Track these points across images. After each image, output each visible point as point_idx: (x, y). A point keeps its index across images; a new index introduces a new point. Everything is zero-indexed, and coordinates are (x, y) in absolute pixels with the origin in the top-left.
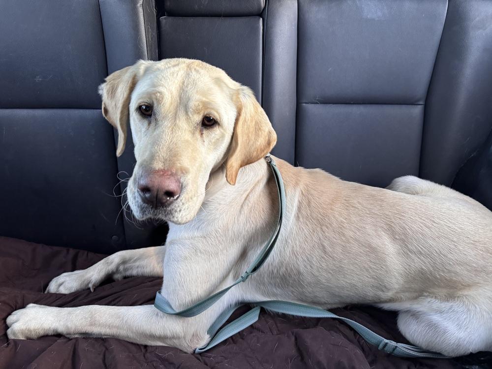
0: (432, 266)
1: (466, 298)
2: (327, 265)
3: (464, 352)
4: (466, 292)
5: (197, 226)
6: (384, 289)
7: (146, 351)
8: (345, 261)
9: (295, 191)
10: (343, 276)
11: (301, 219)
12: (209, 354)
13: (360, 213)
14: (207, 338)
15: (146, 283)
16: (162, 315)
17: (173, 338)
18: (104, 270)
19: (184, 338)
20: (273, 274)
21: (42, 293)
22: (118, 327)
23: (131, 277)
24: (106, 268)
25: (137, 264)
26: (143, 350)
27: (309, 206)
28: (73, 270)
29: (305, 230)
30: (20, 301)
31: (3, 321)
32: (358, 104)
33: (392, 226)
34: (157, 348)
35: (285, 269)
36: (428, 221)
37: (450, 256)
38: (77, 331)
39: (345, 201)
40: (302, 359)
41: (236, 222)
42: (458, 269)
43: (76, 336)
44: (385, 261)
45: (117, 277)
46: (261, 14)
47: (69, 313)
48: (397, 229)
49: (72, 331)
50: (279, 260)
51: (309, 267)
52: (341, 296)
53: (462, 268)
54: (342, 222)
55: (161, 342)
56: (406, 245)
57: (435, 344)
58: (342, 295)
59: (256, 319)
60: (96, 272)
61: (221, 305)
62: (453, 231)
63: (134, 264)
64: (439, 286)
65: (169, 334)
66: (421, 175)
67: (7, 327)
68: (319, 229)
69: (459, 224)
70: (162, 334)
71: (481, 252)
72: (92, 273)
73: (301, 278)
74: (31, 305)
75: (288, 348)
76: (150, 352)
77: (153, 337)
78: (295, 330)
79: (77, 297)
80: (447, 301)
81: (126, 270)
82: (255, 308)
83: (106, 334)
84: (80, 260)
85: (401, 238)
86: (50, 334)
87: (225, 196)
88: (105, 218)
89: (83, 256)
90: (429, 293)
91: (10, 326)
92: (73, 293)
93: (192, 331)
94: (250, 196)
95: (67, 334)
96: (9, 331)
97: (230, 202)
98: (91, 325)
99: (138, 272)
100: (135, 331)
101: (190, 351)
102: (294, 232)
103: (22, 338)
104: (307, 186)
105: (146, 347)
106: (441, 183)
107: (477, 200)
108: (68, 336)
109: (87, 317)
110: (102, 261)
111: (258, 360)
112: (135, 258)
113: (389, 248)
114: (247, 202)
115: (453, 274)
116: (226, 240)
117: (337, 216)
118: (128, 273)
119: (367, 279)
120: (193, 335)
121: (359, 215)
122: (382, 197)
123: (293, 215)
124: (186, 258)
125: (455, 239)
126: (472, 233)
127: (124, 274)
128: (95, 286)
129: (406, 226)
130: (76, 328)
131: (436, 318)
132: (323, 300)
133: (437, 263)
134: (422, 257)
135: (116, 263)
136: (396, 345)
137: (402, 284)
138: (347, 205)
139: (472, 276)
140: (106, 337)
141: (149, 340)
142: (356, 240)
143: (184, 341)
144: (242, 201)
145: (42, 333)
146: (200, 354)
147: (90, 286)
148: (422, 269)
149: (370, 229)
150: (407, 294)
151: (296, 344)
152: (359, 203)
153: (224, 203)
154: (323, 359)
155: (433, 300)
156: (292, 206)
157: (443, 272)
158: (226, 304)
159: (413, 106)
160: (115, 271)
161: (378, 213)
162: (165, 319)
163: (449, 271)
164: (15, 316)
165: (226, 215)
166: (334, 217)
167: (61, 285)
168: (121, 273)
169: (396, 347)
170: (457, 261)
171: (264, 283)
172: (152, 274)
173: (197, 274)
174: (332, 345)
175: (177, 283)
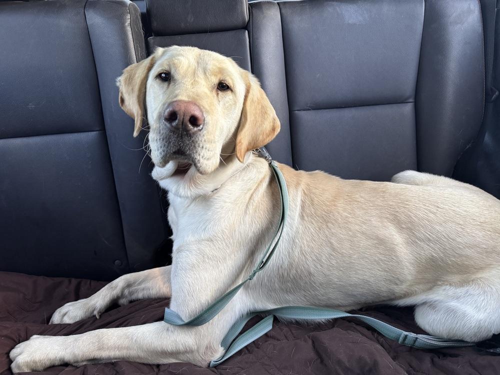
0: (442, 252)
1: (481, 281)
2: (337, 263)
3: (487, 334)
4: (479, 275)
5: (203, 227)
6: (397, 282)
7: (159, 370)
8: (355, 257)
9: (297, 191)
10: (354, 272)
11: (306, 218)
12: (224, 367)
13: (364, 206)
14: (221, 351)
15: (153, 304)
16: (173, 329)
17: (186, 352)
18: (109, 295)
19: (198, 351)
20: (284, 277)
21: (46, 325)
22: (128, 348)
23: (137, 300)
24: (111, 293)
25: (143, 286)
26: (156, 370)
27: (313, 204)
28: (76, 300)
29: (312, 229)
30: (23, 335)
31: (6, 356)
32: (349, 107)
33: (397, 216)
34: (170, 366)
35: (295, 271)
36: (433, 207)
37: (459, 240)
38: (84, 358)
39: (347, 197)
40: (322, 361)
41: (242, 223)
42: (469, 252)
43: (84, 363)
44: (395, 252)
45: (123, 301)
46: (246, 27)
47: (76, 340)
48: (403, 218)
49: (79, 358)
50: (289, 261)
51: (319, 267)
52: (355, 295)
53: (473, 250)
54: (347, 217)
55: (174, 358)
56: (413, 233)
57: (457, 330)
58: (355, 293)
59: (270, 328)
60: (100, 299)
61: (233, 314)
62: (458, 214)
63: (139, 287)
64: (452, 273)
65: (181, 348)
66: (419, 169)
67: (11, 362)
68: (324, 226)
69: (464, 207)
70: (174, 349)
71: (489, 233)
72: (96, 300)
73: (313, 279)
74: (35, 336)
75: (306, 350)
76: (163, 371)
77: (165, 353)
78: (311, 334)
79: (83, 325)
80: (462, 286)
81: (131, 294)
82: (267, 317)
83: (115, 357)
84: (83, 289)
85: (408, 227)
86: (57, 364)
87: (230, 194)
88: (106, 242)
89: (85, 285)
90: (443, 281)
91: (14, 360)
92: (78, 322)
93: (205, 343)
94: (254, 195)
95: (75, 362)
96: (13, 365)
97: (235, 200)
98: (99, 349)
99: (143, 294)
100: (145, 349)
101: (205, 364)
102: (301, 231)
103: (26, 370)
104: (308, 185)
105: (158, 366)
106: (440, 174)
107: (478, 187)
108: (75, 364)
109: (94, 341)
110: (107, 286)
111: (276, 367)
112: (140, 280)
113: (397, 238)
114: (252, 201)
115: (464, 258)
116: (234, 243)
117: (341, 212)
118: (134, 297)
119: (379, 273)
120: (207, 348)
121: (364, 209)
122: (384, 189)
123: (297, 214)
124: (193, 266)
125: (461, 222)
126: (477, 214)
127: (129, 298)
128: (100, 312)
129: (411, 214)
130: (83, 355)
131: (453, 304)
132: (337, 302)
133: (447, 248)
134: (432, 244)
135: (121, 287)
136: (416, 336)
137: (415, 275)
138: (350, 200)
139: (483, 258)
140: (115, 361)
141: (162, 358)
142: (363, 233)
143: (197, 355)
144: (247, 201)
145: (48, 364)
146: (216, 367)
147: (96, 313)
148: (433, 256)
149: (375, 221)
150: (421, 286)
151: (314, 347)
152: (361, 197)
153: (229, 201)
154: (343, 357)
155: (448, 287)
156: (296, 206)
157: (454, 257)
158: (237, 313)
159: (403, 104)
160: (120, 295)
161: (382, 205)
162: (176, 333)
163: (461, 256)
164: (19, 349)
165: (232, 214)
166: (339, 213)
167: (65, 315)
168: (126, 297)
169: (417, 338)
170: (466, 243)
171: (275, 290)
172: (158, 295)
173: (206, 281)
174: (351, 343)
175: (187, 294)
